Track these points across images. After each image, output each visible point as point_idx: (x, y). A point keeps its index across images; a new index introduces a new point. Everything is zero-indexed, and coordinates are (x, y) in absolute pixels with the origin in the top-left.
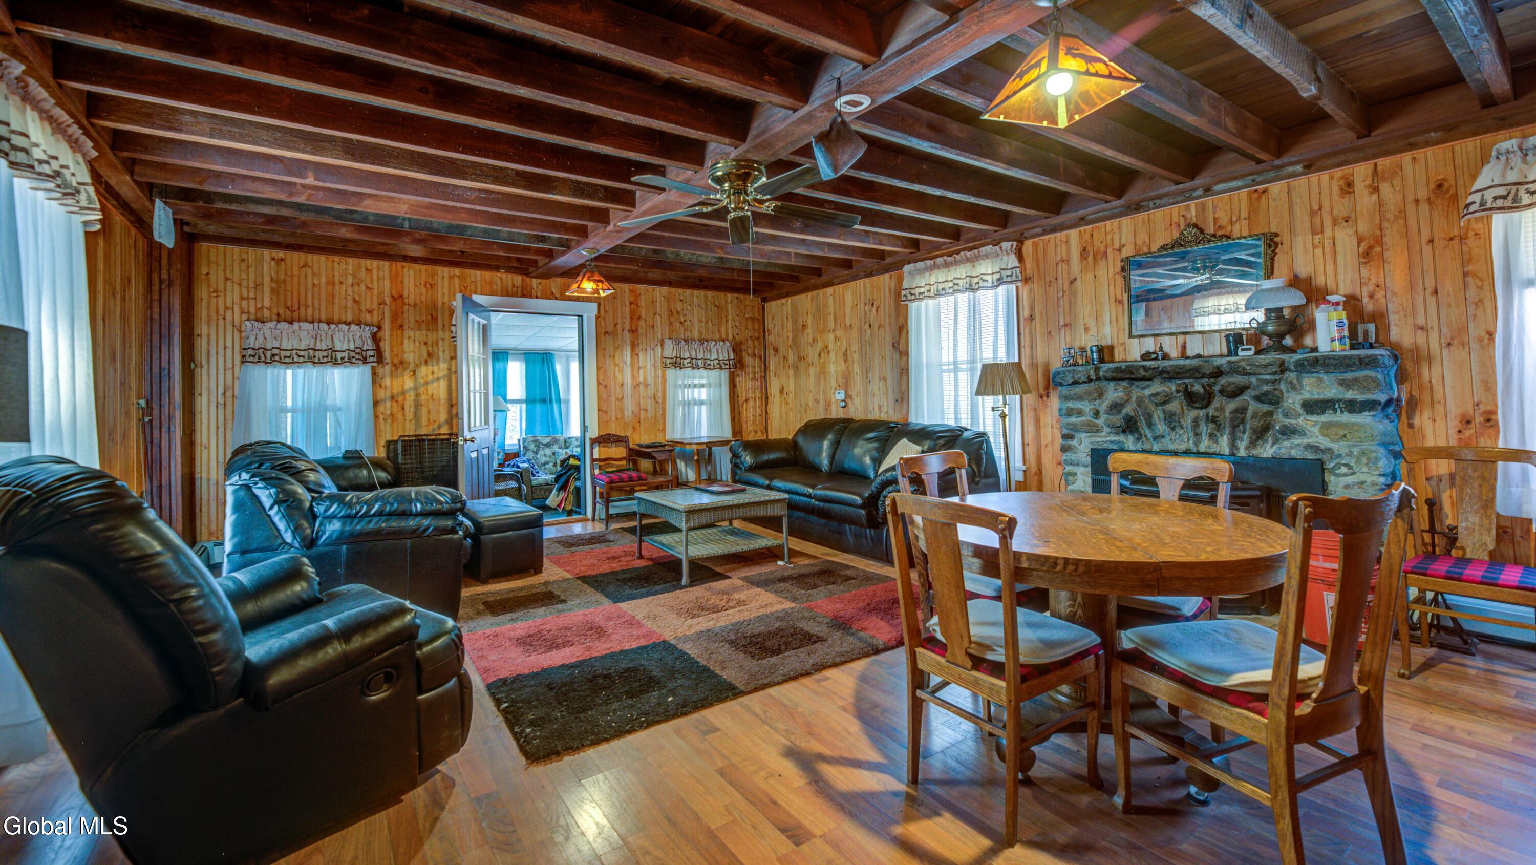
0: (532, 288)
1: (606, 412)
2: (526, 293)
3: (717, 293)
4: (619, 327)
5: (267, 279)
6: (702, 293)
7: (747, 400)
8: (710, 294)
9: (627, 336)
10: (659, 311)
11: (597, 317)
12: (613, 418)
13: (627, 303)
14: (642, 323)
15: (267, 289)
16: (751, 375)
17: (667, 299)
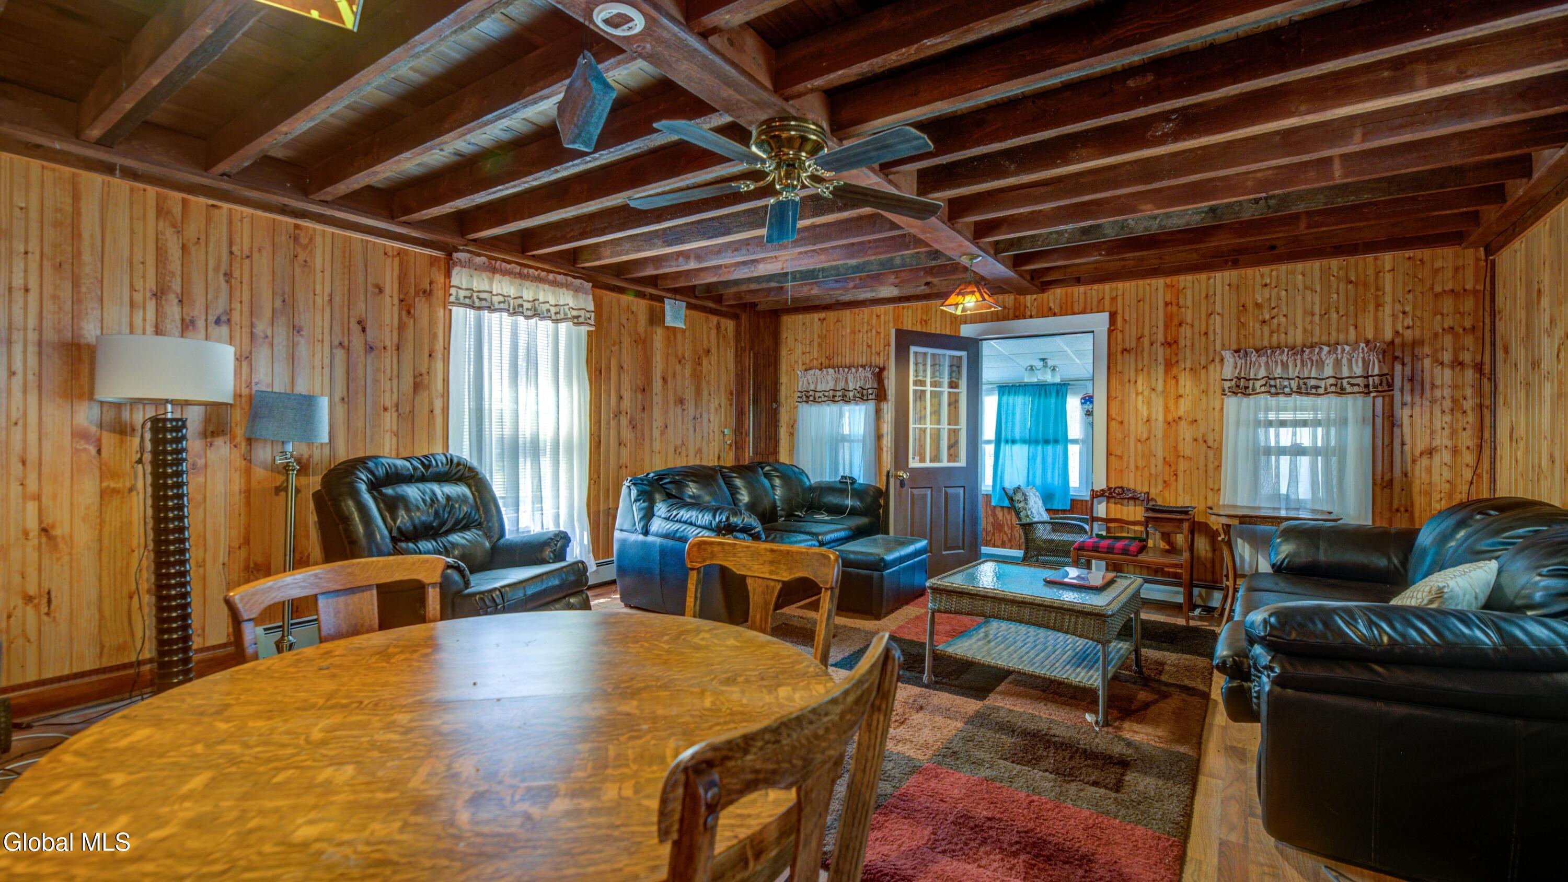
0: (1026, 307)
1: (1121, 457)
2: (1018, 314)
3: (1352, 259)
4: (1146, 341)
5: (816, 336)
6: (1315, 265)
7: (1430, 452)
8: (1334, 263)
9: (1160, 351)
10: (1218, 308)
11: (1110, 332)
12: (1132, 467)
13: (1161, 305)
14: (1186, 331)
15: (816, 344)
16: (1447, 404)
17: (1236, 288)
